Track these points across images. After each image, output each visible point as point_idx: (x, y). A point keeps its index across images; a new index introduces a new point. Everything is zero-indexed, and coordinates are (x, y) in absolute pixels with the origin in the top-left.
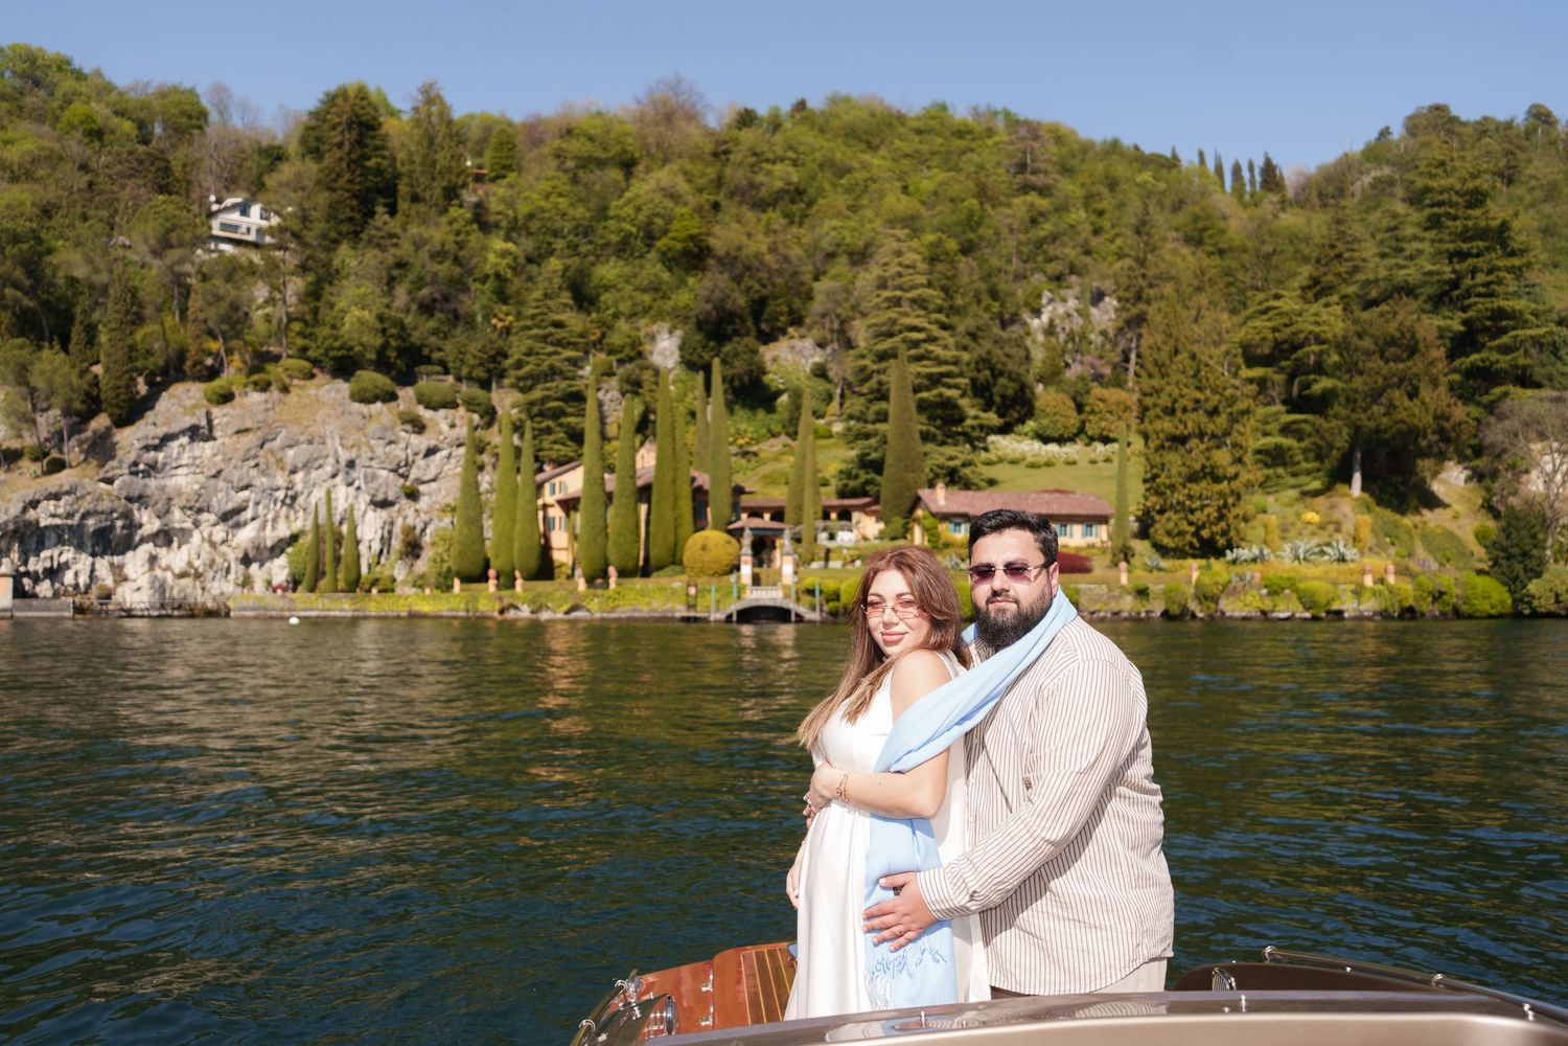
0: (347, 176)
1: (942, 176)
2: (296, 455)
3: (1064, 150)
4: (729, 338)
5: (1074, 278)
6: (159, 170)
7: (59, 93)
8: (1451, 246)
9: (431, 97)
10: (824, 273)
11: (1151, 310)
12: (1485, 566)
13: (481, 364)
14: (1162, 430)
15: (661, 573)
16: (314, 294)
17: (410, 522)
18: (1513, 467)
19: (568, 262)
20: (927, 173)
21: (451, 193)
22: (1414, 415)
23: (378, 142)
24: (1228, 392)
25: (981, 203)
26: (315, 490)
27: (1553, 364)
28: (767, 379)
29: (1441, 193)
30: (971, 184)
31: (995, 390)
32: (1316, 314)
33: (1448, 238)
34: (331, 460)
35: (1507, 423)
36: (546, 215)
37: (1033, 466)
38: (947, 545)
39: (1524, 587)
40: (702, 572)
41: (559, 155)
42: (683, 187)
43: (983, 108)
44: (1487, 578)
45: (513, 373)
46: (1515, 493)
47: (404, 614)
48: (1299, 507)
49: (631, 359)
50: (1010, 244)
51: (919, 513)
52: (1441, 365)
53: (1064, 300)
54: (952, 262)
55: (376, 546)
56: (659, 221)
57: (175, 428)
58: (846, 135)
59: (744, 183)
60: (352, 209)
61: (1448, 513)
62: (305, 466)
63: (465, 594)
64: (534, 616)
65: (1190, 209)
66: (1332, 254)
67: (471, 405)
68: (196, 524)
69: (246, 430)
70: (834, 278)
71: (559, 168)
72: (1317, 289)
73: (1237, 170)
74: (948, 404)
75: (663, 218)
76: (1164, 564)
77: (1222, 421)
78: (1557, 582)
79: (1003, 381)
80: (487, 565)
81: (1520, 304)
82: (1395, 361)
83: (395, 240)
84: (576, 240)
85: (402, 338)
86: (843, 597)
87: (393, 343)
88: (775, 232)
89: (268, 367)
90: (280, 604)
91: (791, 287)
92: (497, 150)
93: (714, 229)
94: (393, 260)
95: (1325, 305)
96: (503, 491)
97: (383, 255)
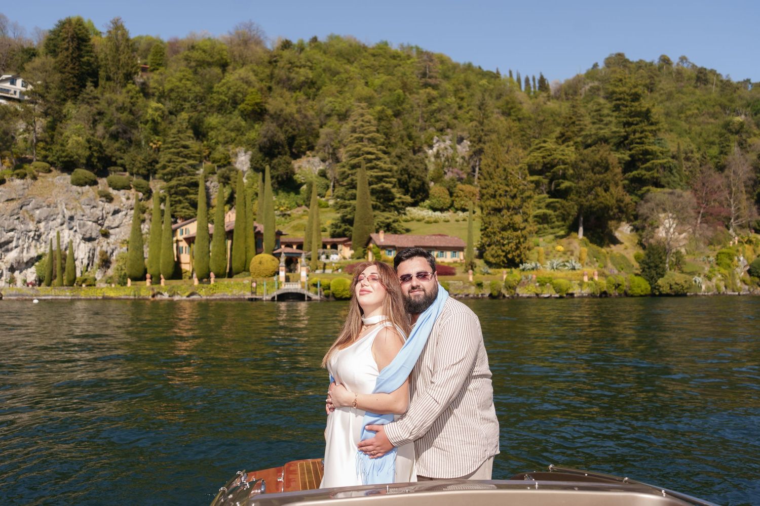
0: (71, 66)
1: (385, 78)
2: (39, 214)
3: (445, 67)
4: (276, 156)
5: (449, 130)
8: (624, 120)
9: (118, 26)
10: (325, 124)
11: (486, 147)
12: (638, 272)
13: (144, 167)
14: (490, 205)
15: (238, 276)
16: (52, 127)
17: (104, 249)
18: (651, 225)
19: (191, 114)
20: (377, 76)
21: (129, 77)
22: (607, 200)
23: (88, 49)
24: (521, 187)
25: (404, 92)
26: (51, 232)
27: (670, 177)
28: (295, 177)
29: (620, 94)
30: (399, 82)
31: (410, 184)
32: (563, 150)
33: (623, 116)
34: (60, 216)
35: (649, 204)
36: (180, 90)
37: (428, 222)
39: (656, 282)
40: (259, 275)
41: (187, 59)
42: (253, 78)
43: (405, 45)
44: (639, 278)
45: (161, 171)
46: (652, 237)
47: (100, 298)
48: (554, 243)
49: (224, 166)
50: (418, 112)
51: (371, 245)
52: (620, 176)
53: (444, 141)
54: (389, 121)
55: (86, 262)
56: (240, 95)
58: (337, 55)
59: (284, 77)
60: (74, 83)
61: (622, 247)
62: (46, 219)
63: (133, 287)
64: (170, 298)
65: (504, 98)
66: (570, 122)
67: (138, 188)
69: (12, 200)
70: (330, 127)
71: (187, 66)
72: (563, 139)
73: (527, 80)
74: (386, 191)
75: (242, 93)
76: (490, 271)
77: (518, 201)
78: (671, 279)
79: (414, 180)
80: (146, 272)
81: (655, 148)
82: (599, 174)
83: (97, 100)
84: (196, 103)
85: (100, 152)
86: (331, 288)
87: (95, 154)
88: (300, 103)
89: (25, 166)
90: (31, 292)
91: (308, 131)
92: (154, 55)
93: (268, 100)
94: (96, 111)
95: (567, 146)
96: (155, 234)
97: (90, 108)
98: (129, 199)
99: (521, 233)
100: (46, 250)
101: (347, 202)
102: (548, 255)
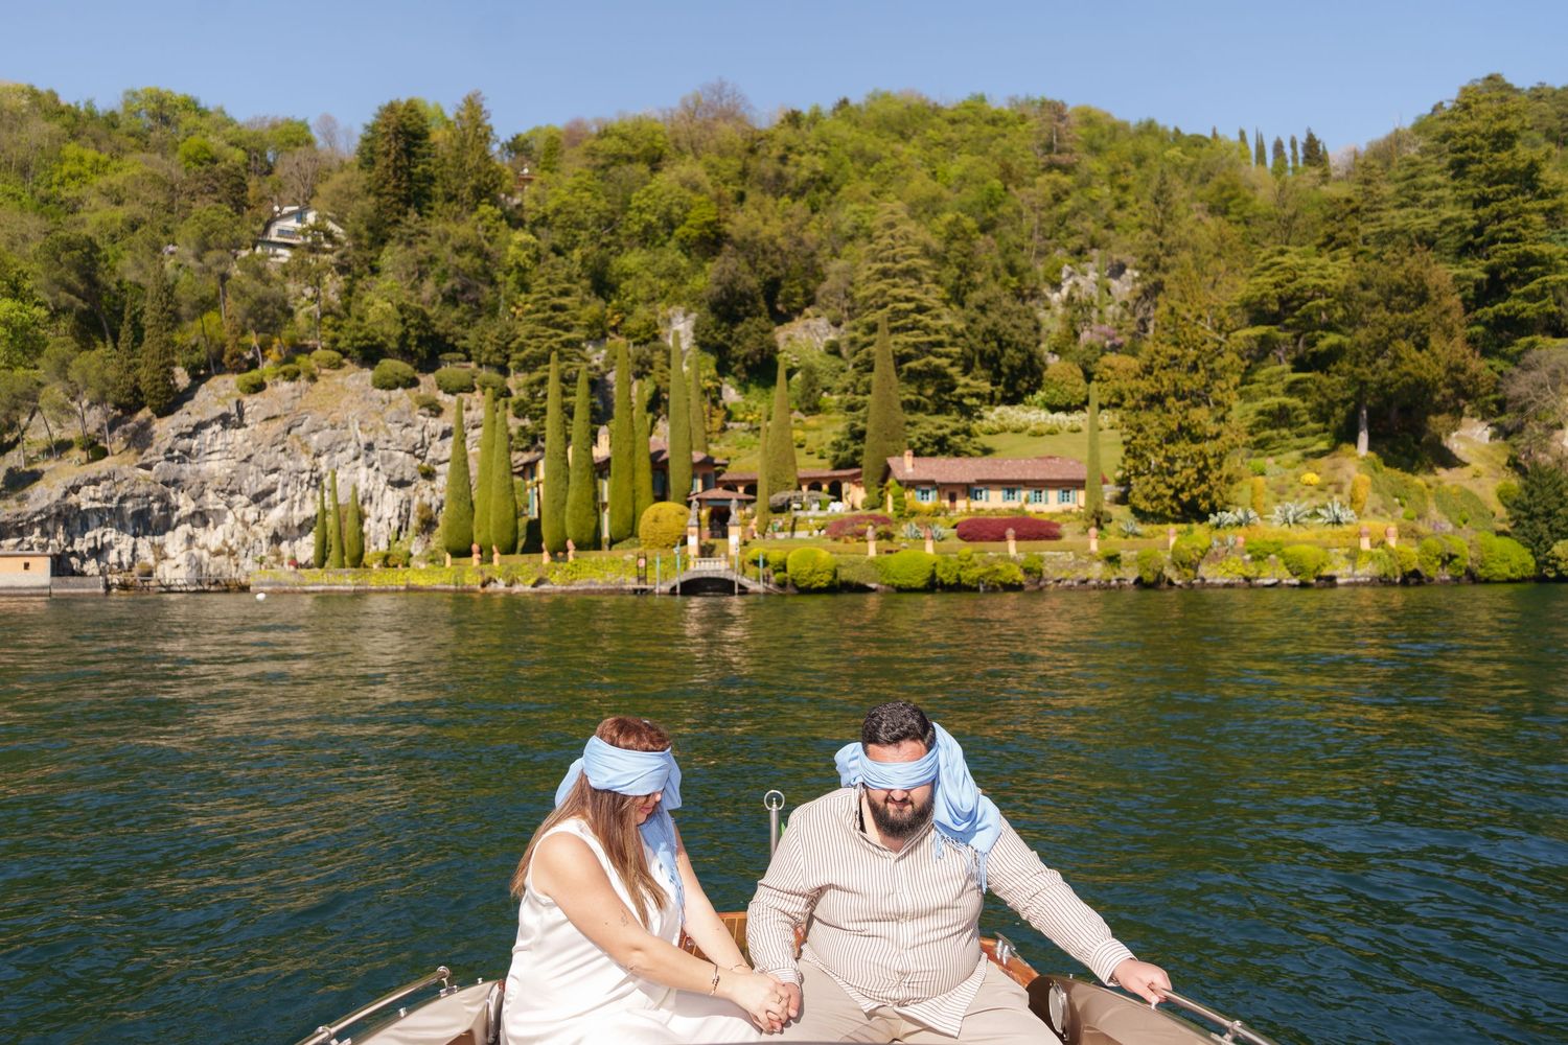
1: (970, 160)
2: (320, 440)
3: (1094, 131)
4: (742, 320)
5: (1095, 252)
6: (232, 186)
7: (182, 127)
8: (1475, 192)
9: (473, 108)
11: (1166, 278)
12: (1505, 527)
13: (498, 350)
14: (1138, 389)
15: (622, 545)
16: (348, 289)
17: (426, 500)
18: (1542, 422)
19: (590, 252)
20: (956, 159)
21: (484, 192)
22: (1422, 367)
23: (424, 150)
24: (1209, 347)
25: (1005, 184)
26: (339, 472)
28: (780, 357)
29: (1464, 137)
30: (996, 166)
31: (1003, 361)
32: (1323, 268)
33: (1470, 182)
34: (353, 443)
35: (1533, 374)
36: (570, 209)
37: (1035, 434)
38: (913, 513)
39: (1549, 549)
40: (654, 543)
41: (592, 153)
42: (707, 183)
43: (1022, 97)
44: (1506, 541)
45: (516, 356)
46: (1544, 449)
47: (403, 588)
48: (1301, 468)
49: (646, 342)
50: (1031, 221)
51: (891, 481)
52: (1457, 314)
53: (1085, 274)
54: (969, 240)
55: (394, 524)
56: (677, 210)
57: (208, 417)
58: (879, 127)
59: (770, 174)
60: (398, 212)
61: (1467, 472)
62: (329, 449)
63: (454, 568)
64: (507, 589)
65: (1216, 180)
66: (1348, 209)
67: (487, 388)
68: (230, 506)
69: (274, 417)
70: (848, 257)
72: (1331, 243)
73: (1278, 147)
74: (936, 374)
75: (681, 205)
76: (1141, 529)
77: (1200, 377)
79: (1010, 351)
80: (471, 540)
81: (1551, 249)
82: (1401, 311)
83: (423, 237)
84: (598, 231)
85: (424, 328)
86: (789, 567)
87: (413, 332)
88: (791, 216)
89: (299, 359)
90: (292, 579)
91: (806, 269)
92: (546, 156)
93: (732, 216)
94: (422, 256)
95: (1335, 259)
96: (486, 469)
97: (410, 252)
98: (469, 409)
99: (1209, 447)
100: (328, 503)
101: (860, 398)
102: (1280, 493)
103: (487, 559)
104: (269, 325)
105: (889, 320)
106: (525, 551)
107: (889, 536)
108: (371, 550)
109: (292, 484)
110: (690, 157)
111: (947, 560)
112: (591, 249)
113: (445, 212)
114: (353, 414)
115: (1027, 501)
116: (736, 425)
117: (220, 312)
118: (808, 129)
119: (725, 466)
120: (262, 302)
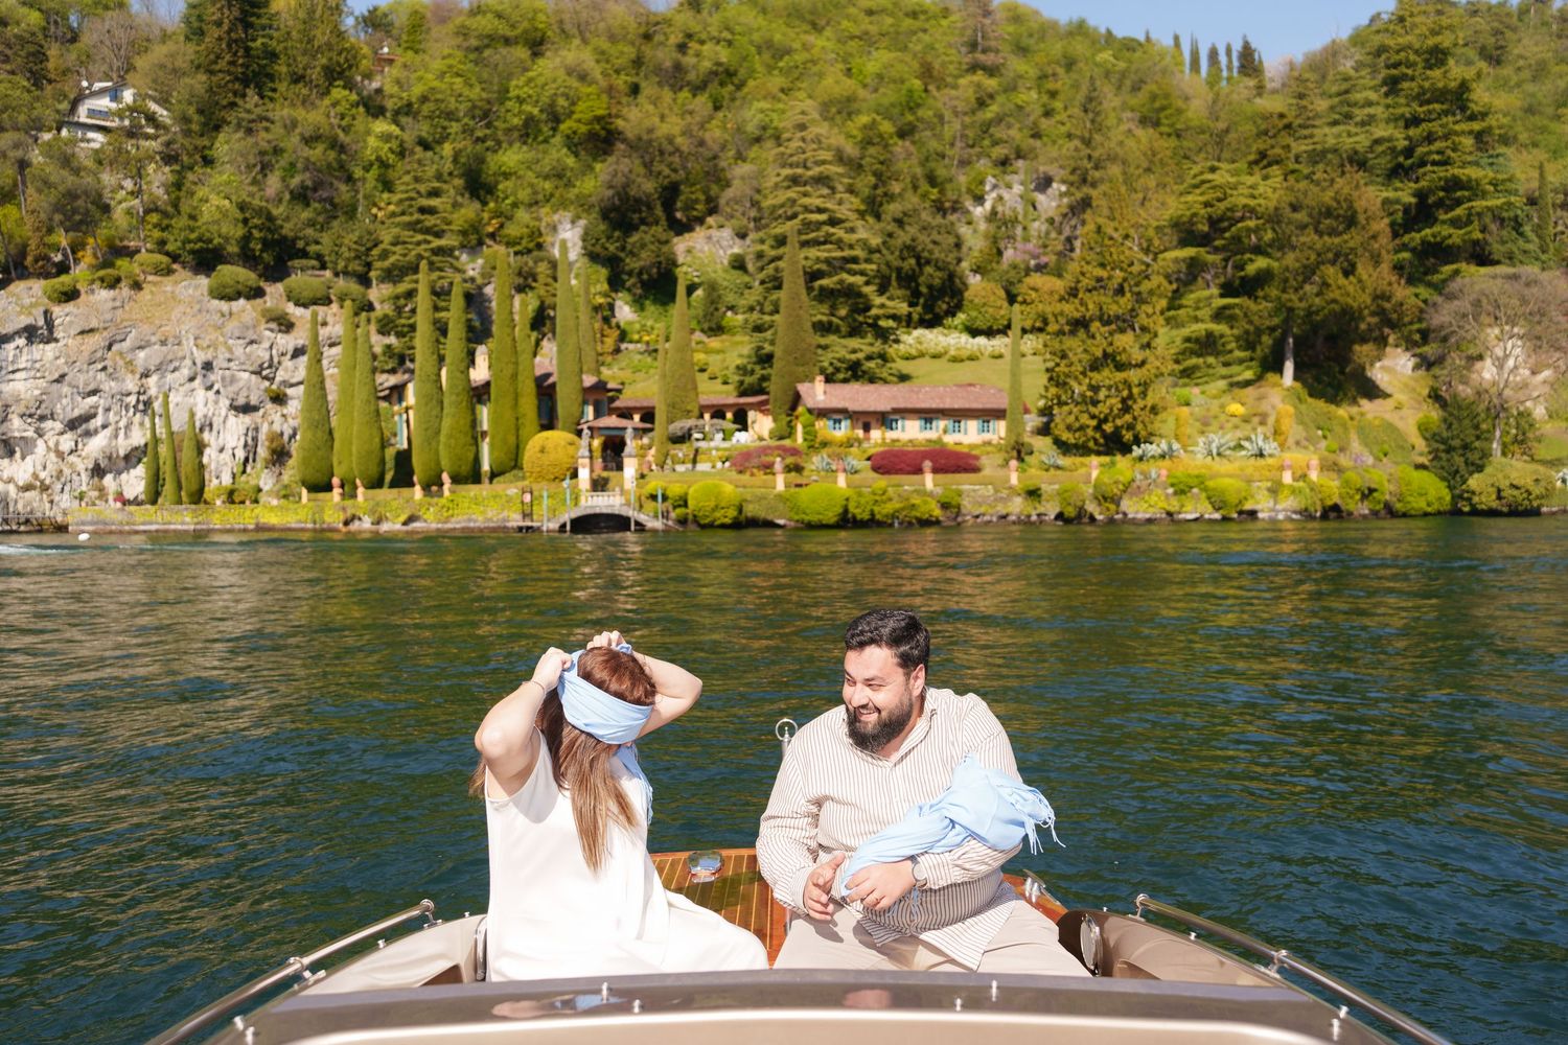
1: (888, 57)
2: (146, 360)
3: (1021, 29)
4: (636, 228)
5: (1020, 163)
6: (30, 54)
8: (1406, 111)
11: (1094, 193)
12: (1424, 460)
13: (358, 257)
14: (1062, 313)
15: (501, 479)
16: (177, 183)
17: (277, 428)
18: (1465, 353)
19: (462, 146)
20: (874, 54)
21: (334, 72)
22: (1348, 295)
23: (264, 21)
25: (925, 84)
26: (172, 395)
27: (1515, 241)
28: (678, 271)
29: (1398, 52)
30: (916, 65)
31: (922, 279)
32: (1253, 187)
33: (1402, 101)
34: (188, 362)
35: (1456, 304)
36: (439, 96)
37: (955, 360)
38: (825, 444)
39: (1464, 482)
40: (540, 477)
41: (463, 32)
42: (596, 72)
44: (1424, 474)
45: (378, 264)
46: (1465, 381)
47: (252, 527)
48: (1226, 398)
49: (529, 251)
50: (953, 127)
51: (800, 409)
52: (1385, 240)
53: (1009, 186)
54: (886, 146)
55: (239, 453)
56: (562, 102)
57: (9, 329)
58: (789, 15)
59: (668, 64)
61: (1389, 403)
62: (158, 369)
63: (311, 504)
64: (374, 528)
65: (1150, 89)
66: (1281, 125)
67: (345, 301)
68: (40, 433)
69: (91, 331)
70: (752, 162)
71: (459, 46)
72: (1263, 160)
73: (1214, 55)
74: (850, 293)
75: (567, 96)
76: (1063, 461)
77: (1126, 302)
78: (1500, 476)
79: (929, 270)
80: (330, 473)
81: (1478, 174)
82: (1330, 235)
83: (265, 124)
84: (472, 123)
85: (269, 229)
86: (690, 502)
87: (256, 233)
88: (691, 113)
89: (119, 263)
90: (119, 517)
91: (708, 173)
92: (409, 34)
93: (625, 111)
94: (264, 145)
95: (1265, 178)
96: (346, 392)
97: (251, 140)
98: (324, 324)
99: (1134, 376)
100: (161, 431)
101: (767, 318)
102: (1205, 424)
103: (349, 491)
104: (81, 222)
105: (800, 232)
106: (393, 485)
107: (798, 469)
108: (212, 485)
109: (116, 408)
110: (577, 42)
111: (860, 495)
112: (465, 144)
113: (290, 95)
114: (187, 328)
115: (945, 432)
116: (631, 346)
117: (19, 206)
118: (710, 14)
119: (619, 391)
120: (72, 195)
